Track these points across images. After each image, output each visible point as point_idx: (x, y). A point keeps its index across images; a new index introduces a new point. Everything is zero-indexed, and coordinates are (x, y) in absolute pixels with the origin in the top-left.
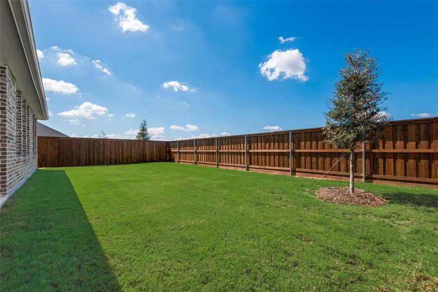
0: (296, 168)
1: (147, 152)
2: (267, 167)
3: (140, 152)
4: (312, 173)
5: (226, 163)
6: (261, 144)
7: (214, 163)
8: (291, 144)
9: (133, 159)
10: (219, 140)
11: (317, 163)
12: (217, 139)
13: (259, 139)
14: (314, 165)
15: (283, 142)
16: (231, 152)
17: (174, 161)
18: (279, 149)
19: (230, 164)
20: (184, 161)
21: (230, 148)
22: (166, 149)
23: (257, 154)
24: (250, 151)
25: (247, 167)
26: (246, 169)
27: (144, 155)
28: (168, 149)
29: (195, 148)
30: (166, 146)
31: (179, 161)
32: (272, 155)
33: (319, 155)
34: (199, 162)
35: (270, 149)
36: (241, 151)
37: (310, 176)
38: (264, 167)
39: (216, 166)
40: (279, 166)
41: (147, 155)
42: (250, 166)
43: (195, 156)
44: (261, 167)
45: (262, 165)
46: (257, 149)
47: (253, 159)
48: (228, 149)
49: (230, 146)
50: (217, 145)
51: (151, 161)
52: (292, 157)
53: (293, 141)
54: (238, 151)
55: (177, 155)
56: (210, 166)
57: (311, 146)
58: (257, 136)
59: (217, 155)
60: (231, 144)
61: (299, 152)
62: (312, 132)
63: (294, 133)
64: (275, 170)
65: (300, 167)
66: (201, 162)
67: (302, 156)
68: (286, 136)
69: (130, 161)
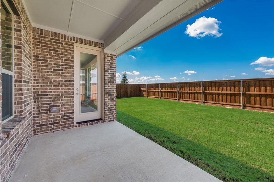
0: (246, 104)
1: (128, 91)
2: (221, 103)
3: (125, 91)
4: (262, 108)
5: (185, 99)
6: (215, 88)
7: (176, 98)
8: (241, 89)
9: (121, 95)
10: (179, 85)
11: (266, 102)
12: (178, 84)
13: (213, 84)
14: (263, 103)
15: (235, 87)
16: (189, 92)
17: (144, 97)
18: (231, 91)
19: (189, 100)
20: (151, 96)
21: (188, 89)
22: (138, 89)
23: (212, 94)
24: (205, 92)
25: (203, 102)
26: (202, 103)
27: (127, 92)
28: (139, 89)
29: (160, 89)
30: (138, 87)
31: (147, 97)
32: (225, 95)
33: (268, 96)
34: (163, 97)
35: (222, 91)
36: (197, 92)
37: (260, 110)
38: (218, 103)
39: (177, 101)
40: (231, 102)
41: (128, 93)
42: (206, 101)
43: (160, 93)
44: (215, 103)
45: (216, 101)
46: (212, 91)
47: (208, 97)
48: (187, 90)
49: (188, 88)
50: (178, 87)
51: (131, 96)
52: (243, 97)
53: (243, 86)
54: (195, 91)
55: (146, 93)
56: (172, 100)
57: (260, 90)
58: (212, 83)
59: (177, 94)
60: (189, 87)
61: (249, 94)
62: (261, 81)
63: (244, 81)
64: (227, 105)
65: (250, 103)
66: (165, 97)
67: (252, 96)
68: (237, 83)
69: (120, 96)
